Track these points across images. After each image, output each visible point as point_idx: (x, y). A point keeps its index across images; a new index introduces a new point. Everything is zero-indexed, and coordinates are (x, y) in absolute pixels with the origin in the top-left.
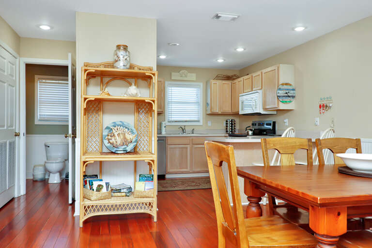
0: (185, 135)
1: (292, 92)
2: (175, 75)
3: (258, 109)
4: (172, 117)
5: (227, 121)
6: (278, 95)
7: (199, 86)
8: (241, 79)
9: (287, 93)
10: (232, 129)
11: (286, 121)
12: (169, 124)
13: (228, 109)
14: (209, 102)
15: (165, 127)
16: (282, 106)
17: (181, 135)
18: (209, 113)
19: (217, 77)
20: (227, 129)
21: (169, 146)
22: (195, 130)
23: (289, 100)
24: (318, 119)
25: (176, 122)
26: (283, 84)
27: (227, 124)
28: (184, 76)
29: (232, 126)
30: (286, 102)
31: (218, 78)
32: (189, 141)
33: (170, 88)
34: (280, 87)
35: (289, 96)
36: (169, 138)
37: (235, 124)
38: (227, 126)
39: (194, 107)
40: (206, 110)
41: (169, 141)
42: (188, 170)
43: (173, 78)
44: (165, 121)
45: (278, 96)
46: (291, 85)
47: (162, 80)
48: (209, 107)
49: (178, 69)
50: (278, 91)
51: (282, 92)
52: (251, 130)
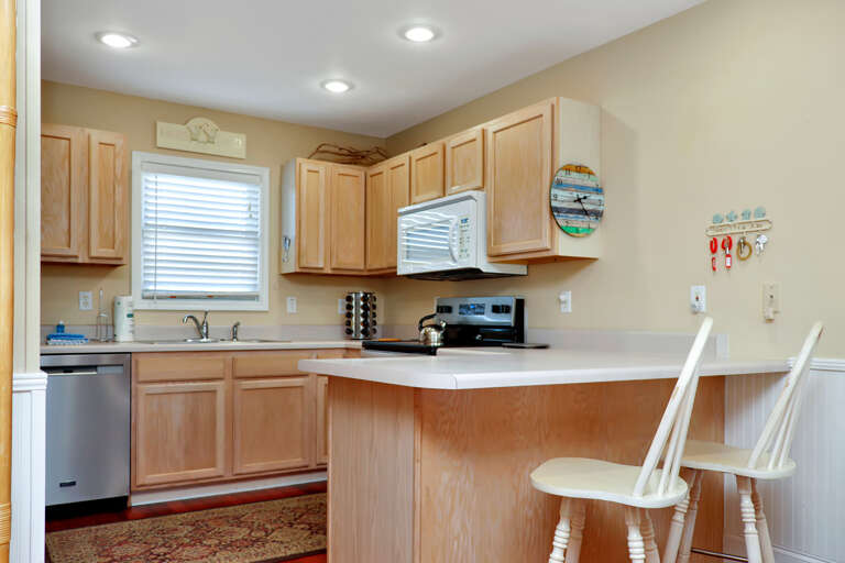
0: (205, 344)
1: (594, 197)
2: (170, 134)
3: (472, 254)
4: (159, 279)
5: (349, 299)
6: (554, 204)
7: (258, 179)
8: (403, 158)
9: (579, 200)
10: (365, 324)
11: (566, 296)
12: (146, 305)
13: (352, 260)
14: (292, 233)
15: (130, 316)
16: (565, 247)
17: (191, 345)
18: (291, 268)
19: (317, 151)
20: (349, 323)
21: (141, 387)
22: (241, 326)
23: (585, 226)
24: (702, 291)
25: (173, 297)
26: (568, 169)
27: (349, 307)
28: (203, 137)
29: (365, 315)
30: (577, 231)
31: (320, 153)
32: (221, 365)
33: (151, 178)
34: (562, 176)
35: (585, 212)
36: (142, 359)
37: (374, 307)
38: (349, 315)
39: (242, 250)
40: (280, 261)
41: (145, 369)
42: (218, 470)
43: (160, 143)
44: (130, 293)
45: (553, 210)
46: (590, 173)
47: (119, 142)
48: (293, 250)
49: (183, 111)
50: (554, 191)
51: (566, 194)
52: (438, 328)
